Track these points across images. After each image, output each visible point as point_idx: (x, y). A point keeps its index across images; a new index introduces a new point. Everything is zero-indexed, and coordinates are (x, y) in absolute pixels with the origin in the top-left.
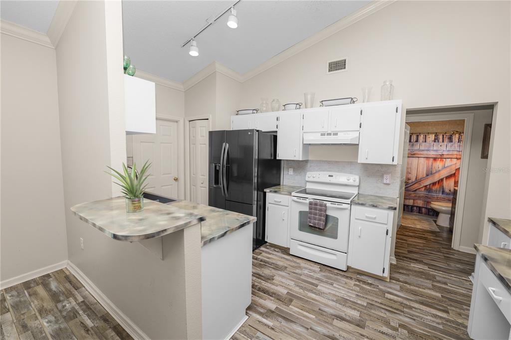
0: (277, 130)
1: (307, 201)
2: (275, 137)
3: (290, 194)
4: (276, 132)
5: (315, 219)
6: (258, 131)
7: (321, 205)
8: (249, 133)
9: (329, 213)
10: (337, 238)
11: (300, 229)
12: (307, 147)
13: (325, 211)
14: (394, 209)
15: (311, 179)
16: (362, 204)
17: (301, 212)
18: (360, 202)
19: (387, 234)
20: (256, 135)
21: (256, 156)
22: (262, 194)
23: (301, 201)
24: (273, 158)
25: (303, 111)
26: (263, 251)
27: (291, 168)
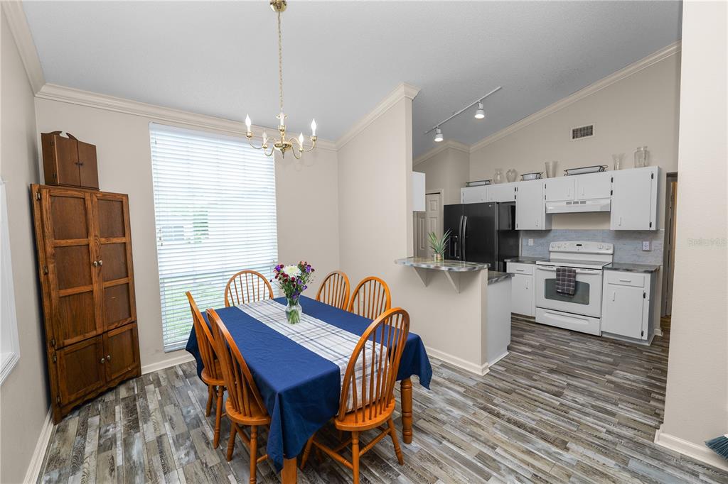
0: (516, 200)
1: (555, 269)
2: (513, 209)
3: (535, 263)
4: (515, 202)
5: (563, 285)
6: (498, 203)
7: (570, 271)
8: (490, 206)
9: (579, 278)
10: (588, 304)
11: (547, 297)
12: (550, 217)
13: (575, 277)
14: (650, 273)
15: (556, 249)
17: (547, 280)
18: (615, 268)
19: (644, 297)
20: (496, 207)
21: (497, 228)
22: (501, 263)
23: (548, 268)
24: (511, 229)
25: (544, 180)
27: (531, 239)
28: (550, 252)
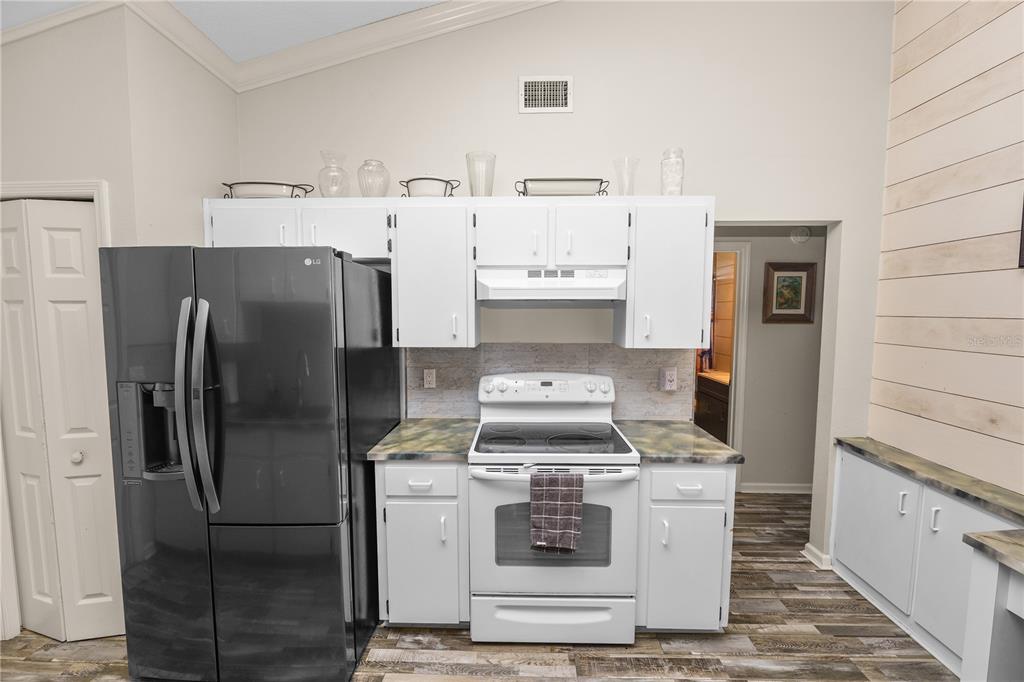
0: (391, 256)
1: (524, 476)
2: (385, 283)
3: (465, 459)
4: (387, 262)
5: (553, 525)
6: (340, 255)
7: (569, 482)
8: (308, 262)
9: (591, 498)
10: (608, 563)
11: (501, 561)
13: (581, 496)
14: (739, 463)
15: (496, 397)
16: (669, 461)
17: (501, 510)
18: (664, 455)
19: (725, 525)
20: (336, 269)
22: (359, 472)
23: (501, 475)
24: (379, 344)
25: (471, 202)
26: (381, 665)
27: (429, 368)
28: (481, 403)
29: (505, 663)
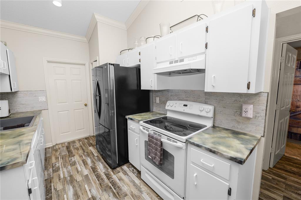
0: (140, 63)
3: (139, 123)
5: (152, 152)
7: (157, 139)
17: (146, 142)
18: (196, 143)
27: (158, 97)
28: (166, 109)
29: (143, 189)
